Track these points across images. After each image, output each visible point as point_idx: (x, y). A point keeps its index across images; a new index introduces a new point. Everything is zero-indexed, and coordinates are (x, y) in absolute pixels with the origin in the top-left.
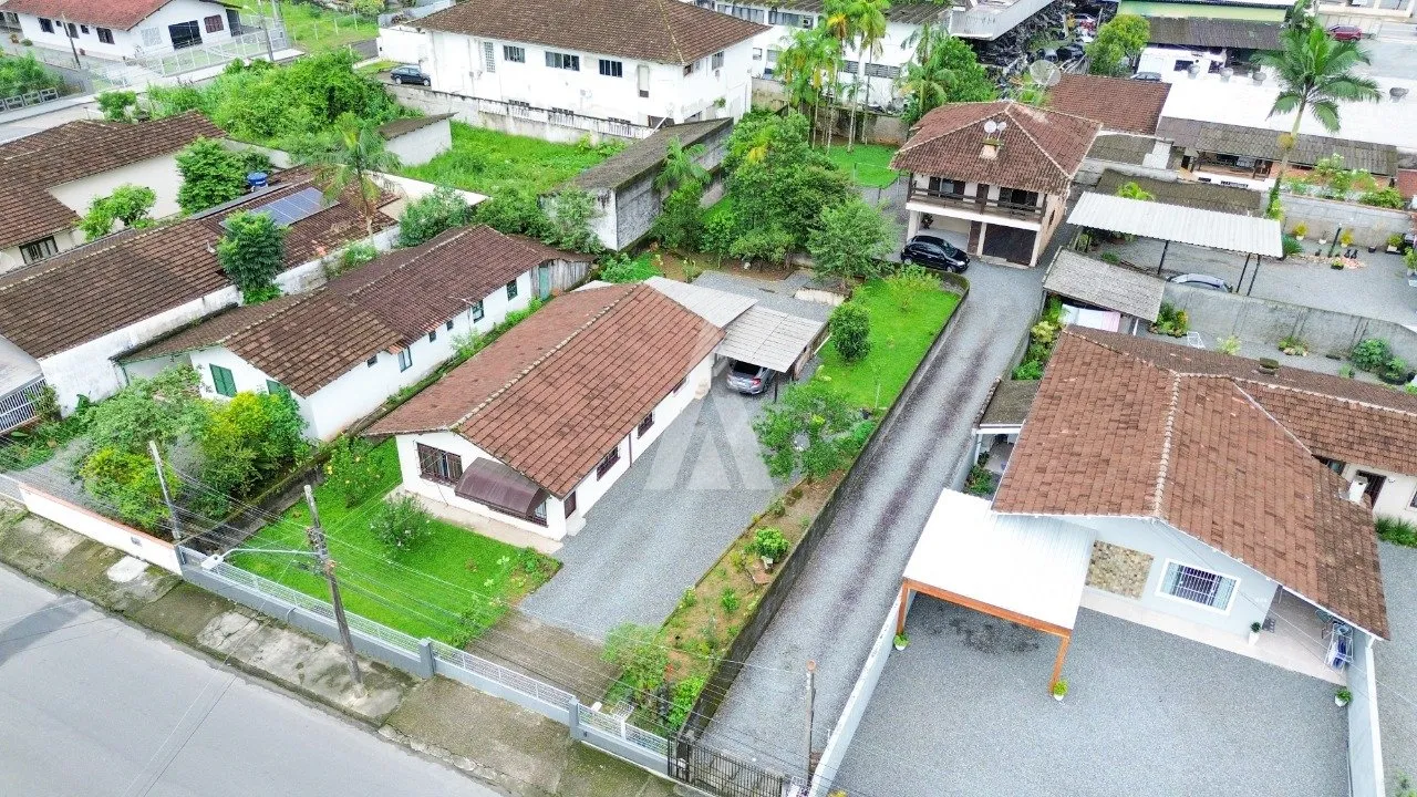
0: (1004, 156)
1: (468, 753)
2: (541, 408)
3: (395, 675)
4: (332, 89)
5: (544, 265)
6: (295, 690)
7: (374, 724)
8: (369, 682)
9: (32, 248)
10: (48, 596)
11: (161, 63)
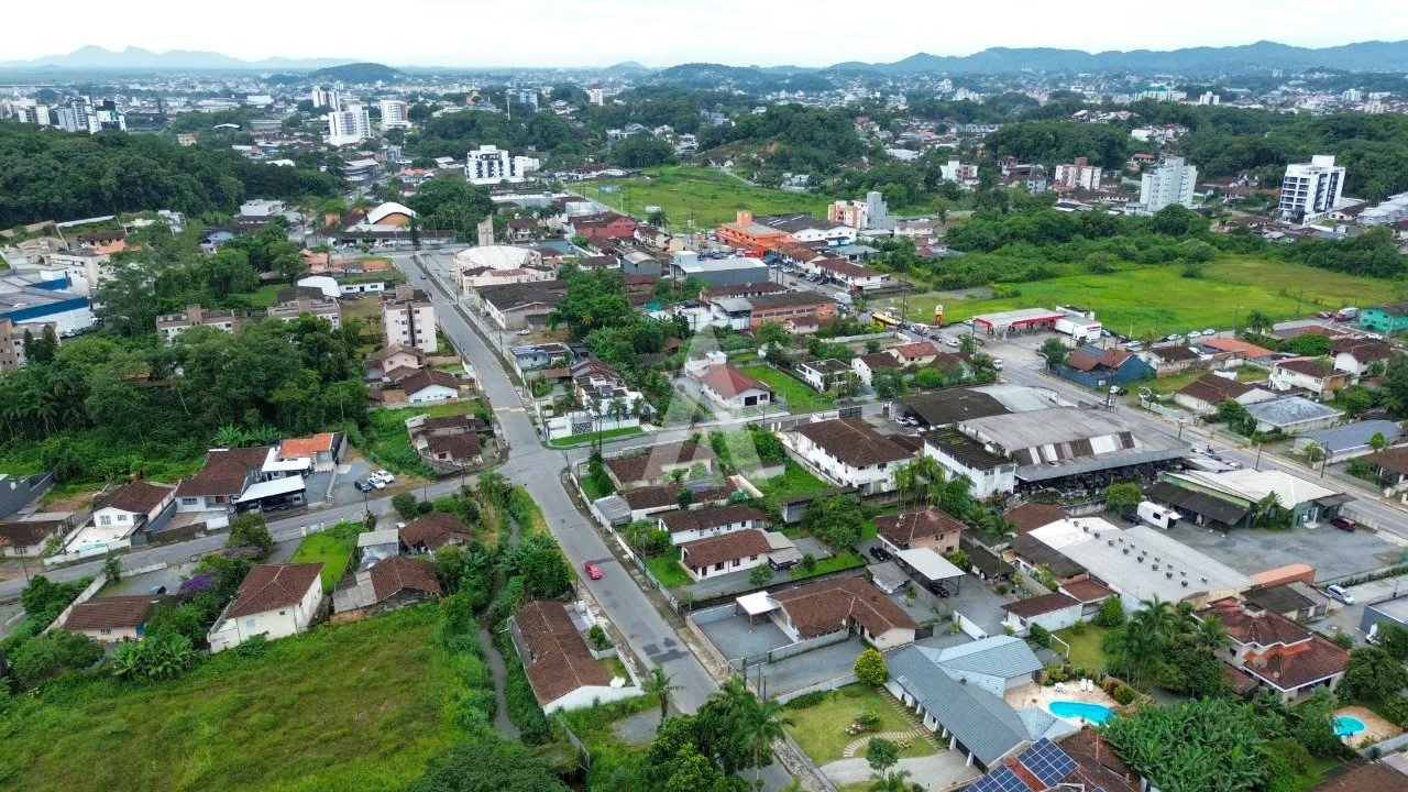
0: (901, 528)
1: (654, 600)
2: (707, 550)
3: (652, 586)
5: (758, 520)
6: (637, 583)
7: (644, 591)
8: (648, 586)
10: (613, 556)
11: (736, 411)
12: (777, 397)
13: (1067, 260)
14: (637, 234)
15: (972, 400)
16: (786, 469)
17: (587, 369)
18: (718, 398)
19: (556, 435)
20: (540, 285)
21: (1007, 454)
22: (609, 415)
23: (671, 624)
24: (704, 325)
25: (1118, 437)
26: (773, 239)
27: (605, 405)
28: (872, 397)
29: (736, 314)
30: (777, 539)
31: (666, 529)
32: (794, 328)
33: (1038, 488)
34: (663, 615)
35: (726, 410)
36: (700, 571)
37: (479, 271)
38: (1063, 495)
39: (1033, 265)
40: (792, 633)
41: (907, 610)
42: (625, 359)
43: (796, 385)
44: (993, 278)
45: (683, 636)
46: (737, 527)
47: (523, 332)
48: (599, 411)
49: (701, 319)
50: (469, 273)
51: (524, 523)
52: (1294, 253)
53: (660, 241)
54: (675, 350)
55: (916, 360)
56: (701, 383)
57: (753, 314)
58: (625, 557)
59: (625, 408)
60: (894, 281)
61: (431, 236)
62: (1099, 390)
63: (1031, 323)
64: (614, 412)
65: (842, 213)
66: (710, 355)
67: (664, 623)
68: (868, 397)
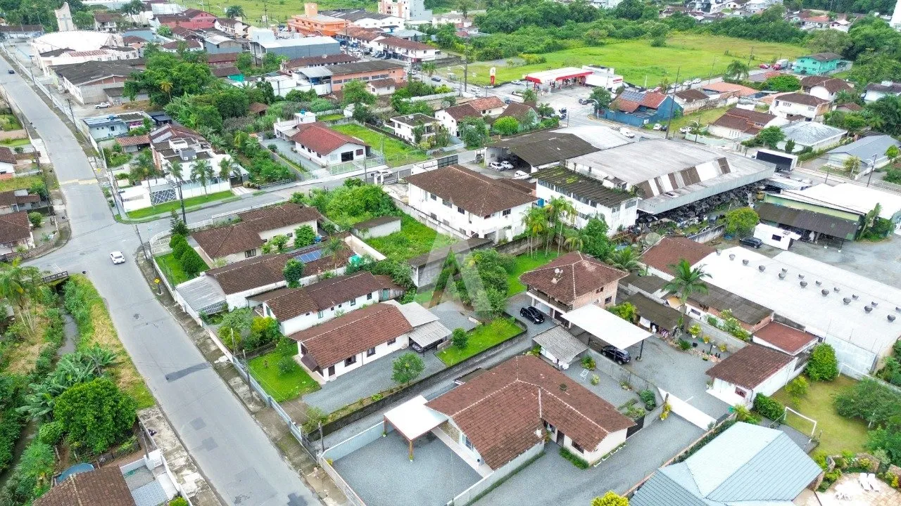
0: (559, 284)
1: (267, 426)
2: (333, 342)
3: (262, 403)
4: (368, 201)
5: (385, 289)
6: (241, 400)
7: (252, 413)
8: (256, 403)
9: (249, 253)
10: (204, 361)
11: (334, 167)
12: (373, 151)
13: (567, 37)
14: (217, 26)
15: (563, 141)
16: (402, 225)
17: (169, 134)
18: (313, 155)
19: (130, 206)
20: (120, 61)
21: (628, 188)
22: (193, 180)
23: (296, 466)
24: (288, 91)
25: (717, 163)
26: (338, 25)
27: (187, 170)
28: (460, 146)
29: (317, 80)
30: (414, 312)
31: (273, 316)
32: (374, 90)
33: (654, 220)
34: (283, 452)
35: (323, 167)
36: (326, 371)
37: (57, 53)
38: (679, 225)
39: (549, 39)
40: (471, 456)
41: (593, 390)
42: (210, 124)
43: (388, 140)
44: (521, 49)
45: (316, 485)
46: (362, 301)
47: (101, 105)
48: (179, 176)
49: (284, 85)
50: (44, 54)
51: (83, 324)
52: (718, 28)
53: (239, 29)
54: (262, 113)
55: (487, 112)
56: (294, 143)
57: (333, 80)
58: (222, 360)
59: (211, 171)
60: (444, 55)
61: (17, 30)
62: (644, 127)
63: (565, 79)
64: (198, 176)
65: (389, 8)
66: (298, 115)
67: (285, 465)
68: (456, 147)
